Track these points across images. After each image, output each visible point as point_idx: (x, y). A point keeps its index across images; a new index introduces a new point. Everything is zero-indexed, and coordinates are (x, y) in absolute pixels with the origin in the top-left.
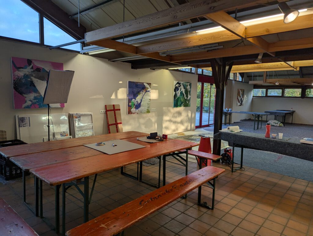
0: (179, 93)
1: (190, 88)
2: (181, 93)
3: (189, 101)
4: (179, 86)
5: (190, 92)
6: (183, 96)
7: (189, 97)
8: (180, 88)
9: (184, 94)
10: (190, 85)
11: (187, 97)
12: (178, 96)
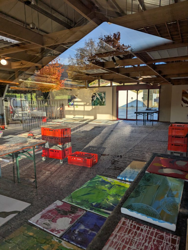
1: (105, 95)
2: (97, 99)
7: (104, 100)
8: (96, 96)
12: (95, 100)
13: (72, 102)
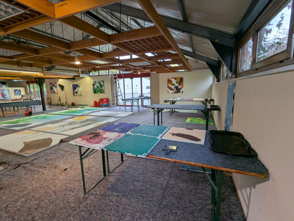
0: (96, 87)
1: (104, 83)
2: (98, 87)
3: (104, 90)
5: (103, 85)
8: (96, 84)
9: (100, 87)
10: (103, 82)
11: (102, 88)
13: (76, 90)
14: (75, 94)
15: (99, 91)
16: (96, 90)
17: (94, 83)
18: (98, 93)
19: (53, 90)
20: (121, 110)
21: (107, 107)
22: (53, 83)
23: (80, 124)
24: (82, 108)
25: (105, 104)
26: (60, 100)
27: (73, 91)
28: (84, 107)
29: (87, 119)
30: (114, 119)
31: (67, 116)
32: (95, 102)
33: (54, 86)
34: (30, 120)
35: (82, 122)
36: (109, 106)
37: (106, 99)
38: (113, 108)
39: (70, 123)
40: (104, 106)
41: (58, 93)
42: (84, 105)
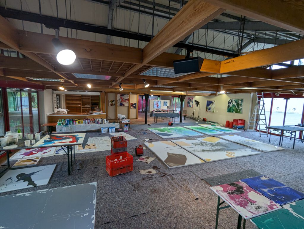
0: (231, 105)
1: (242, 102)
2: (234, 105)
3: (241, 110)
4: (231, 102)
5: (241, 105)
6: (234, 107)
7: (240, 108)
8: (232, 102)
9: (236, 106)
10: (242, 100)
11: (238, 107)
12: (231, 106)
13: (210, 107)
14: (208, 110)
15: (234, 110)
16: (232, 108)
17: (230, 101)
18: (232, 112)
19: (189, 105)
20: (261, 138)
21: (241, 130)
22: (190, 98)
23: (211, 146)
24: (212, 125)
25: (239, 126)
26: (193, 114)
27: (207, 107)
28: (215, 126)
29: (218, 142)
30: (252, 151)
31: (198, 133)
32: (228, 122)
33: (190, 101)
34: (171, 131)
35: (212, 145)
36: (244, 129)
37: (242, 120)
38: (249, 133)
39: (202, 143)
40: (238, 128)
41: (193, 107)
42: (215, 123)
